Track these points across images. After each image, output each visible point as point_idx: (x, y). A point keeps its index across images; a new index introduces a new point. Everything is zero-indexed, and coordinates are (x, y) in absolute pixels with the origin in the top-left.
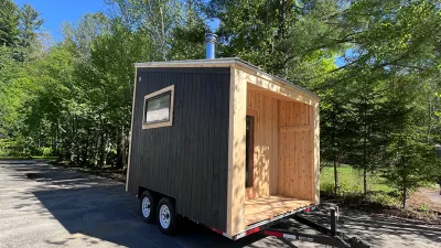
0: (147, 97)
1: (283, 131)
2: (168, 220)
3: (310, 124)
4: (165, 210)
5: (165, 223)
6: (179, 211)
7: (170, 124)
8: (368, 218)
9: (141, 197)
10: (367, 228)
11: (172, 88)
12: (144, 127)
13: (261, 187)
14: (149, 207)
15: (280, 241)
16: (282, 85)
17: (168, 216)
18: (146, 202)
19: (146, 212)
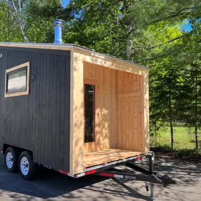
0: (7, 71)
1: (120, 96)
2: (27, 169)
3: (140, 90)
4: (24, 161)
5: (25, 171)
6: (35, 160)
7: (27, 93)
8: (194, 166)
9: (5, 153)
10: (189, 173)
11: (27, 64)
12: (6, 96)
13: (102, 142)
14: (12, 160)
15: (115, 183)
16: (114, 61)
17: (27, 166)
18: (10, 156)
19: (10, 165)
